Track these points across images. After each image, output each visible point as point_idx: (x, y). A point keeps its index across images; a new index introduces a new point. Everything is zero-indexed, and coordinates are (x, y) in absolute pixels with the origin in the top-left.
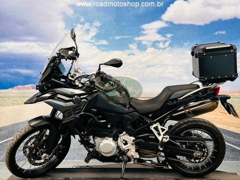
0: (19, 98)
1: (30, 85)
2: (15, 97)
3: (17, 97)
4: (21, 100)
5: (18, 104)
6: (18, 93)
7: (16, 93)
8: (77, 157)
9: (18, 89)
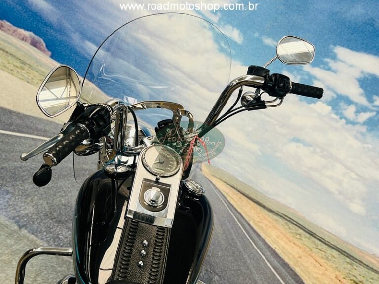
1: (31, 33)
8: (45, 233)
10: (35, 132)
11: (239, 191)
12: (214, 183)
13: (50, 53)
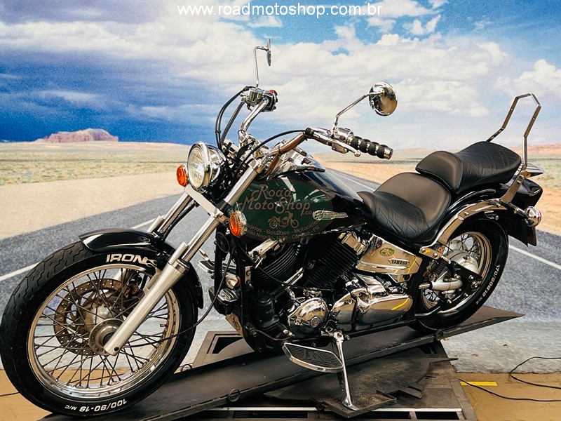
0: (63, 163)
1: (90, 129)
2: (52, 160)
3: (57, 161)
4: (67, 167)
5: (60, 178)
6: (59, 151)
7: (55, 151)
9: (60, 140)
10: (145, 219)
11: (361, 162)
12: (333, 168)
13: (117, 138)
